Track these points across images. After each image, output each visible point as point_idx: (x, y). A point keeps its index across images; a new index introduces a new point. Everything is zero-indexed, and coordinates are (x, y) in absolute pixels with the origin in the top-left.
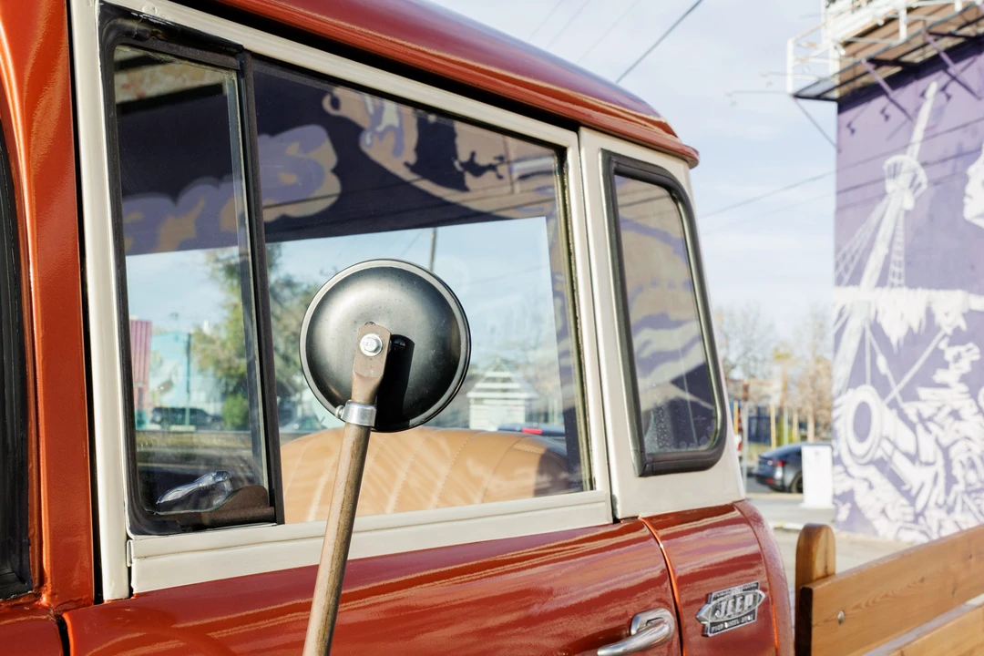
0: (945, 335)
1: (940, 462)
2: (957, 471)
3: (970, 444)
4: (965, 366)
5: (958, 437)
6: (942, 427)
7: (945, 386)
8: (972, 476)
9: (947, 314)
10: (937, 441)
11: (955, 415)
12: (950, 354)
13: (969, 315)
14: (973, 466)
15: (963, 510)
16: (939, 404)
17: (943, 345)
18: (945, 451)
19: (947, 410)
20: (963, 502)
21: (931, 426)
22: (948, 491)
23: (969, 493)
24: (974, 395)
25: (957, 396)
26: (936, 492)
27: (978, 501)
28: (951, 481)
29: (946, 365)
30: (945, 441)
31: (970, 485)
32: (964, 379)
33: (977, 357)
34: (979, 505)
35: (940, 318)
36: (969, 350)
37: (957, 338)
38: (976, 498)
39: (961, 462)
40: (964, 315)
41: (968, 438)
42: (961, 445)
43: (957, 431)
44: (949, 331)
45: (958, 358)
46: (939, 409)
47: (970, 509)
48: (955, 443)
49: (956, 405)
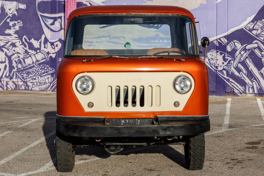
0: (9, 17)
1: (7, 61)
2: (14, 64)
3: (19, 55)
4: (17, 28)
5: (14, 52)
6: (8, 50)
7: (10, 35)
8: (20, 66)
9: (10, 10)
10: (6, 54)
11: (14, 45)
12: (11, 24)
13: (18, 10)
14: (20, 62)
15: (16, 78)
16: (7, 41)
17: (8, 20)
18: (9, 58)
19: (10, 43)
20: (16, 75)
21: (4, 49)
22: (10, 72)
23: (19, 72)
24: (20, 38)
25: (14, 39)
26: (5, 72)
27: (22, 74)
28: (11, 68)
29: (10, 28)
30: (9, 54)
31: (19, 69)
32: (16, 32)
33: (22, 25)
34: (22, 75)
35: (7, 10)
36: (18, 23)
37: (14, 18)
38: (21, 73)
39: (15, 61)
40: (16, 10)
41: (19, 53)
42: (16, 55)
43: (14, 51)
44: (11, 15)
45: (14, 25)
46: (7, 43)
47: (19, 77)
48: (13, 55)
49: (14, 41)
